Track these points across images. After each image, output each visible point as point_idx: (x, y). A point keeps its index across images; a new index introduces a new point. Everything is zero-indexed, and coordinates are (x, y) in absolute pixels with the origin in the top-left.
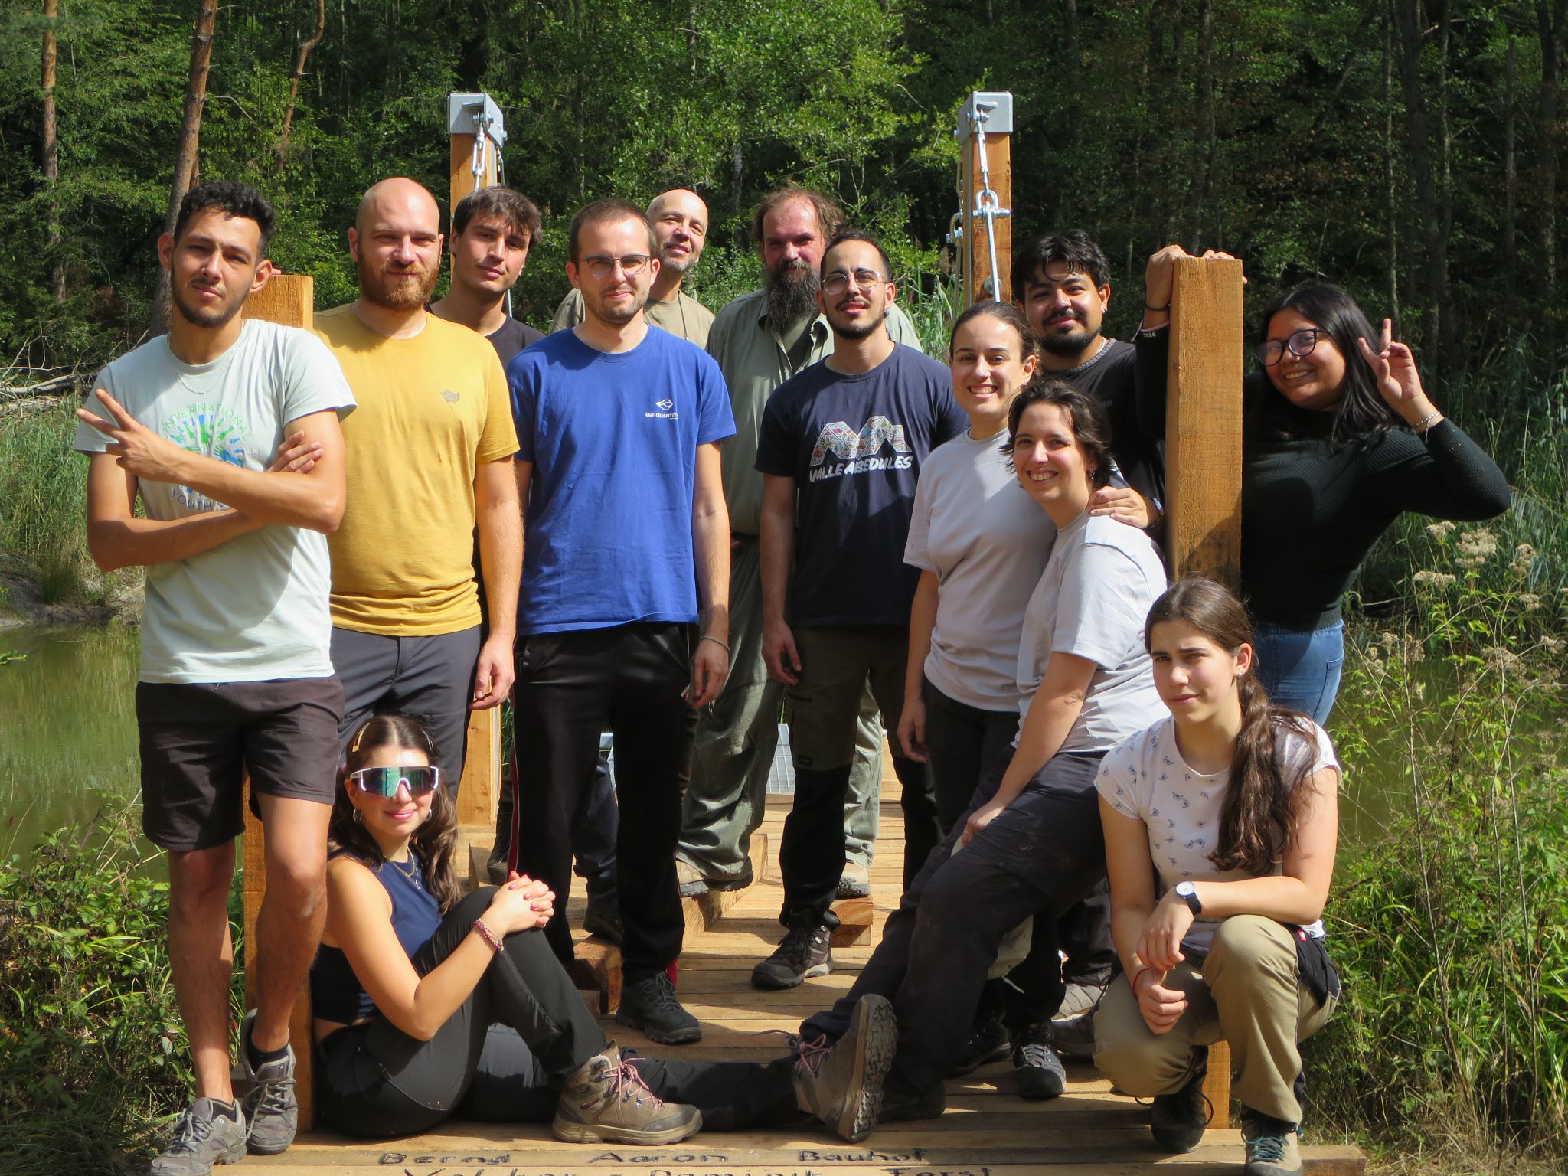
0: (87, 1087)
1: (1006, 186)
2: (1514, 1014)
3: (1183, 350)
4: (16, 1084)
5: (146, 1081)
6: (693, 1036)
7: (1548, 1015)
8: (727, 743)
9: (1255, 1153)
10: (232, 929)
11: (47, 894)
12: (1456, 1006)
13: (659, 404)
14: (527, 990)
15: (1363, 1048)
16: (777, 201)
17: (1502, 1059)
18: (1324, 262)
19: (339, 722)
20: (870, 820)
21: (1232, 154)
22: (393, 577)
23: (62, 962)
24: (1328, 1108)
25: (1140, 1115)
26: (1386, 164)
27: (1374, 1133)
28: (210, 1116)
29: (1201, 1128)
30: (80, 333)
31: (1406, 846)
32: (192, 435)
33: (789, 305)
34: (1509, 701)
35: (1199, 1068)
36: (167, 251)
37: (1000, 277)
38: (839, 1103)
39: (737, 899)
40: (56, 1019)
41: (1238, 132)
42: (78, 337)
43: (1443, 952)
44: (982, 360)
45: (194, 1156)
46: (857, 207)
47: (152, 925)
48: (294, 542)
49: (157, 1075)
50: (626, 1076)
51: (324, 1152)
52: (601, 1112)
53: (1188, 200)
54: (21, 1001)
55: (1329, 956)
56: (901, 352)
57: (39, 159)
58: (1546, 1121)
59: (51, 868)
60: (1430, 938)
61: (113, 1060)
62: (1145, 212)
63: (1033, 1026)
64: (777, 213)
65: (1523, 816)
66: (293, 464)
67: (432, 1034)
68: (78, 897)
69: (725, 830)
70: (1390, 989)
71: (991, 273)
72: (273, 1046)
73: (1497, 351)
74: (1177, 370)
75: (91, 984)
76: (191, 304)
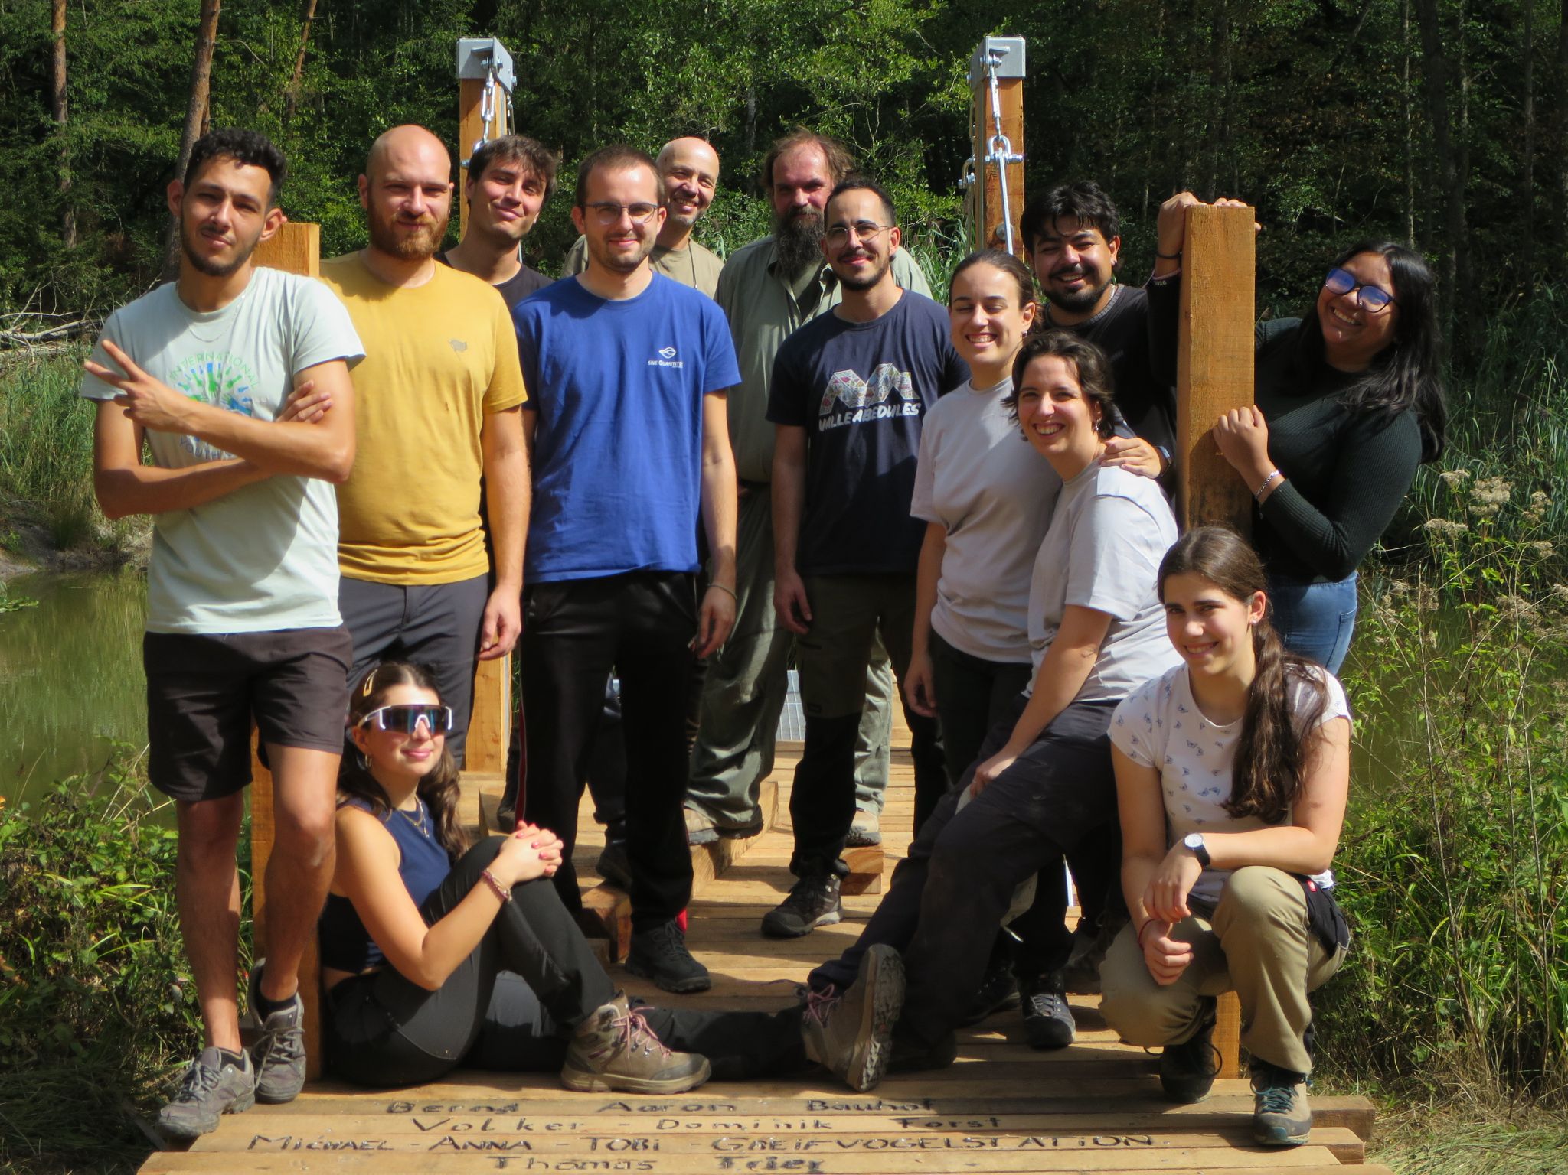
0: (97, 1035)
1: (1018, 132)
2: (1527, 963)
3: (1195, 297)
4: (27, 1032)
5: (156, 1029)
6: (701, 984)
7: (1561, 964)
8: (737, 691)
9: (1264, 1104)
10: (243, 879)
11: (56, 842)
12: (1469, 956)
13: (662, 352)
14: (534, 939)
15: (1375, 997)
16: (786, 146)
17: (1514, 1009)
18: (1341, 207)
19: (347, 671)
20: (881, 768)
21: (1248, 98)
22: (399, 525)
23: (71, 910)
24: (1339, 1057)
25: (1150, 1064)
26: (1403, 109)
27: (1386, 1082)
28: (219, 1065)
29: (1210, 1078)
30: (89, 279)
31: (1420, 796)
32: (200, 383)
33: (798, 251)
34: (1524, 650)
35: (1208, 1018)
36: (177, 198)
37: (1013, 223)
38: (848, 1054)
39: (748, 847)
40: (66, 968)
41: (1254, 77)
42: (90, 283)
43: (1456, 901)
44: (980, 310)
45: (202, 1105)
46: (871, 153)
47: (161, 873)
48: (303, 492)
49: (167, 1023)
50: (635, 1025)
51: (333, 1100)
52: (609, 1061)
53: (1205, 144)
54: (31, 950)
55: (1339, 905)
56: (909, 299)
57: (50, 105)
58: (1557, 1070)
59: (61, 816)
60: (1442, 887)
61: (123, 1007)
62: (1161, 156)
63: (1043, 976)
64: (787, 158)
65: (1537, 764)
66: (302, 414)
67: (439, 982)
68: (88, 845)
69: (735, 779)
70: (1402, 938)
71: (1003, 219)
72: (282, 996)
73: (1515, 296)
74: (1188, 319)
75: (101, 933)
76: (200, 251)
